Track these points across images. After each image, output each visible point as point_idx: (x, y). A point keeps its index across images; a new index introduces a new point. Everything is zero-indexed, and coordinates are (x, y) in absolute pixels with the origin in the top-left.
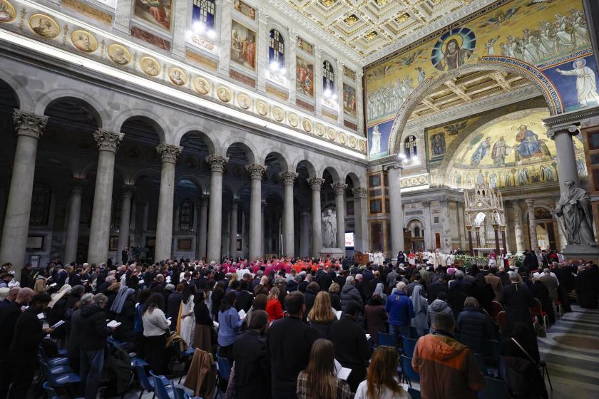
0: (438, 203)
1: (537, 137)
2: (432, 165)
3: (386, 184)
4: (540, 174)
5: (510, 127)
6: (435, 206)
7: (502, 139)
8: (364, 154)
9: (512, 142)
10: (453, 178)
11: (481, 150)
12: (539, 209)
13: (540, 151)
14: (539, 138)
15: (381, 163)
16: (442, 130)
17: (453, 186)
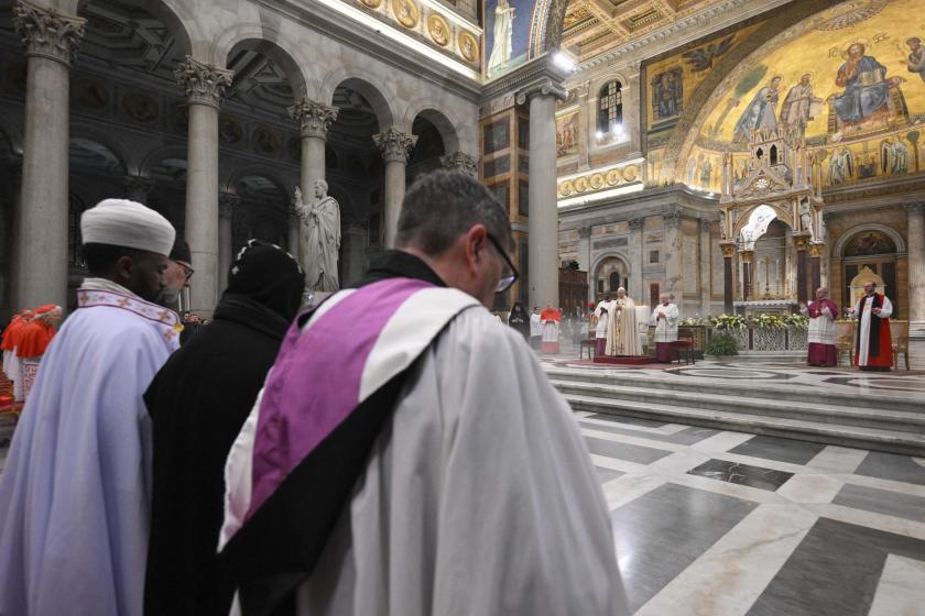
0: (659, 221)
1: (883, 70)
2: (652, 142)
3: (524, 142)
4: (878, 160)
5: (826, 49)
6: (654, 227)
7: (805, 82)
8: (473, 68)
9: (826, 89)
10: (694, 169)
11: (757, 108)
12: (867, 235)
13: (885, 107)
14: (887, 76)
15: (512, 88)
16: (680, 61)
17: (694, 186)
